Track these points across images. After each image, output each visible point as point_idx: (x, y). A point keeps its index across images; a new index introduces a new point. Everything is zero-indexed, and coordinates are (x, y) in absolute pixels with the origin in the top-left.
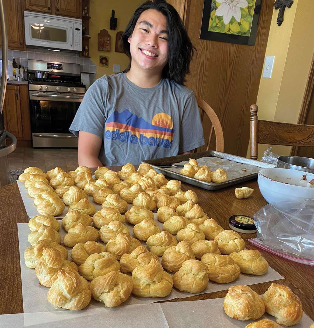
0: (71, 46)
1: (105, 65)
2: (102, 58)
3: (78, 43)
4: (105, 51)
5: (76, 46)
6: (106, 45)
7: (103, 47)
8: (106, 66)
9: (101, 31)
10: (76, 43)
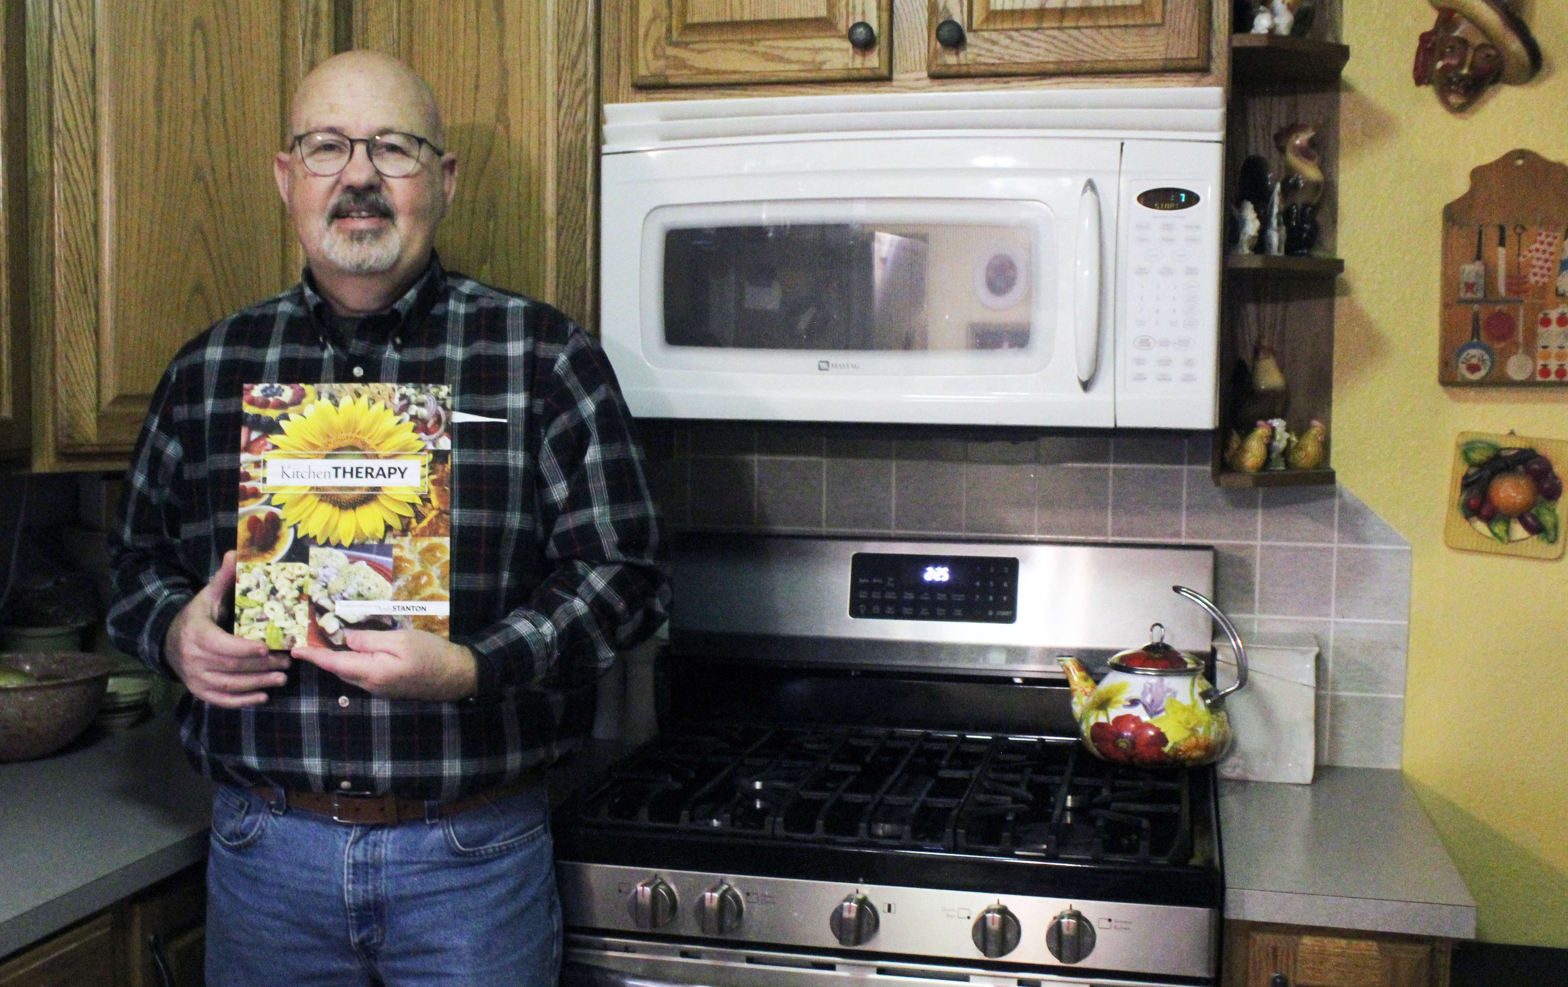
0: (1086, 386)
1: (1519, 531)
2: (1478, 456)
3: (1164, 343)
4: (1528, 384)
5: (1140, 378)
6: (1546, 322)
7: (1498, 346)
8: (1536, 544)
9: (1478, 174)
10: (1145, 343)
